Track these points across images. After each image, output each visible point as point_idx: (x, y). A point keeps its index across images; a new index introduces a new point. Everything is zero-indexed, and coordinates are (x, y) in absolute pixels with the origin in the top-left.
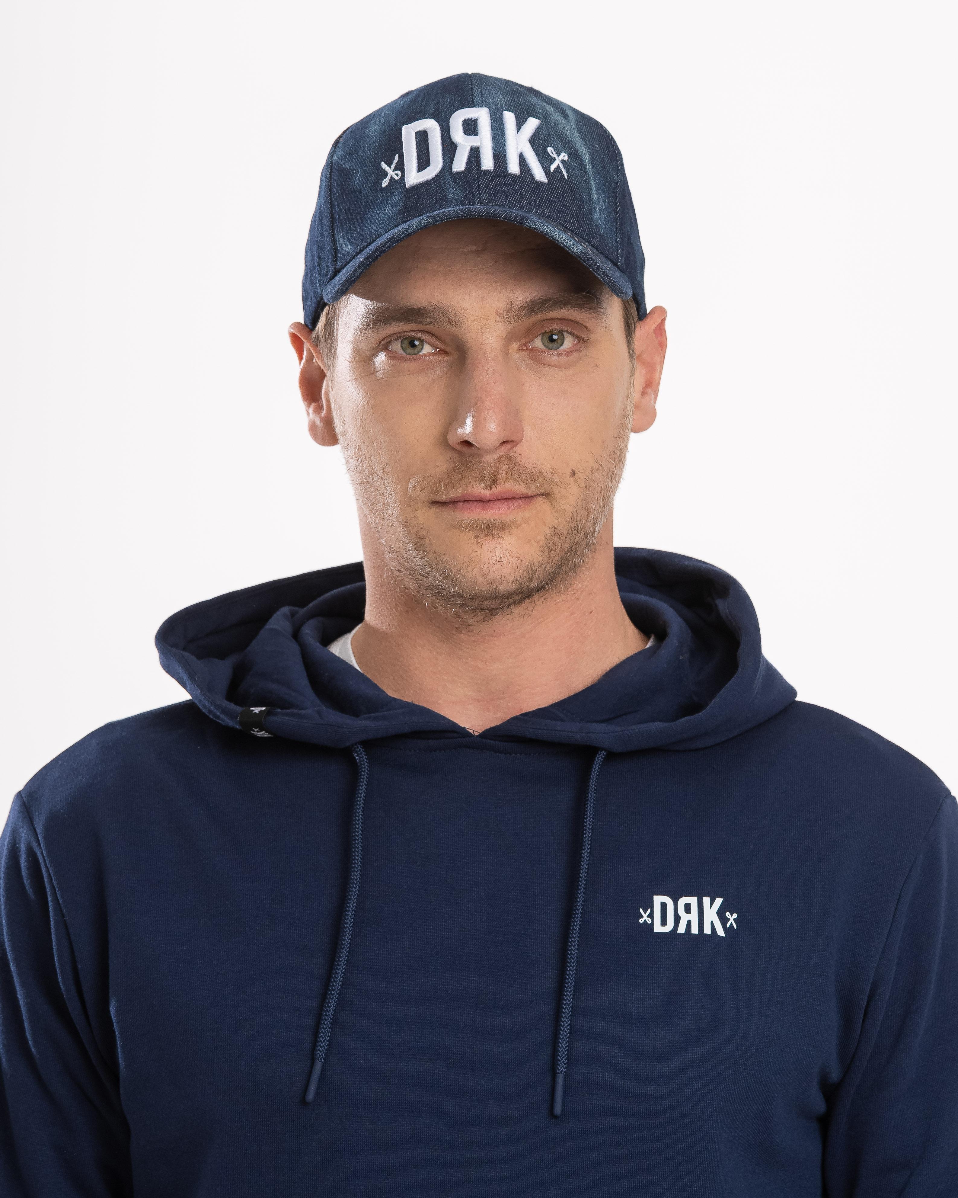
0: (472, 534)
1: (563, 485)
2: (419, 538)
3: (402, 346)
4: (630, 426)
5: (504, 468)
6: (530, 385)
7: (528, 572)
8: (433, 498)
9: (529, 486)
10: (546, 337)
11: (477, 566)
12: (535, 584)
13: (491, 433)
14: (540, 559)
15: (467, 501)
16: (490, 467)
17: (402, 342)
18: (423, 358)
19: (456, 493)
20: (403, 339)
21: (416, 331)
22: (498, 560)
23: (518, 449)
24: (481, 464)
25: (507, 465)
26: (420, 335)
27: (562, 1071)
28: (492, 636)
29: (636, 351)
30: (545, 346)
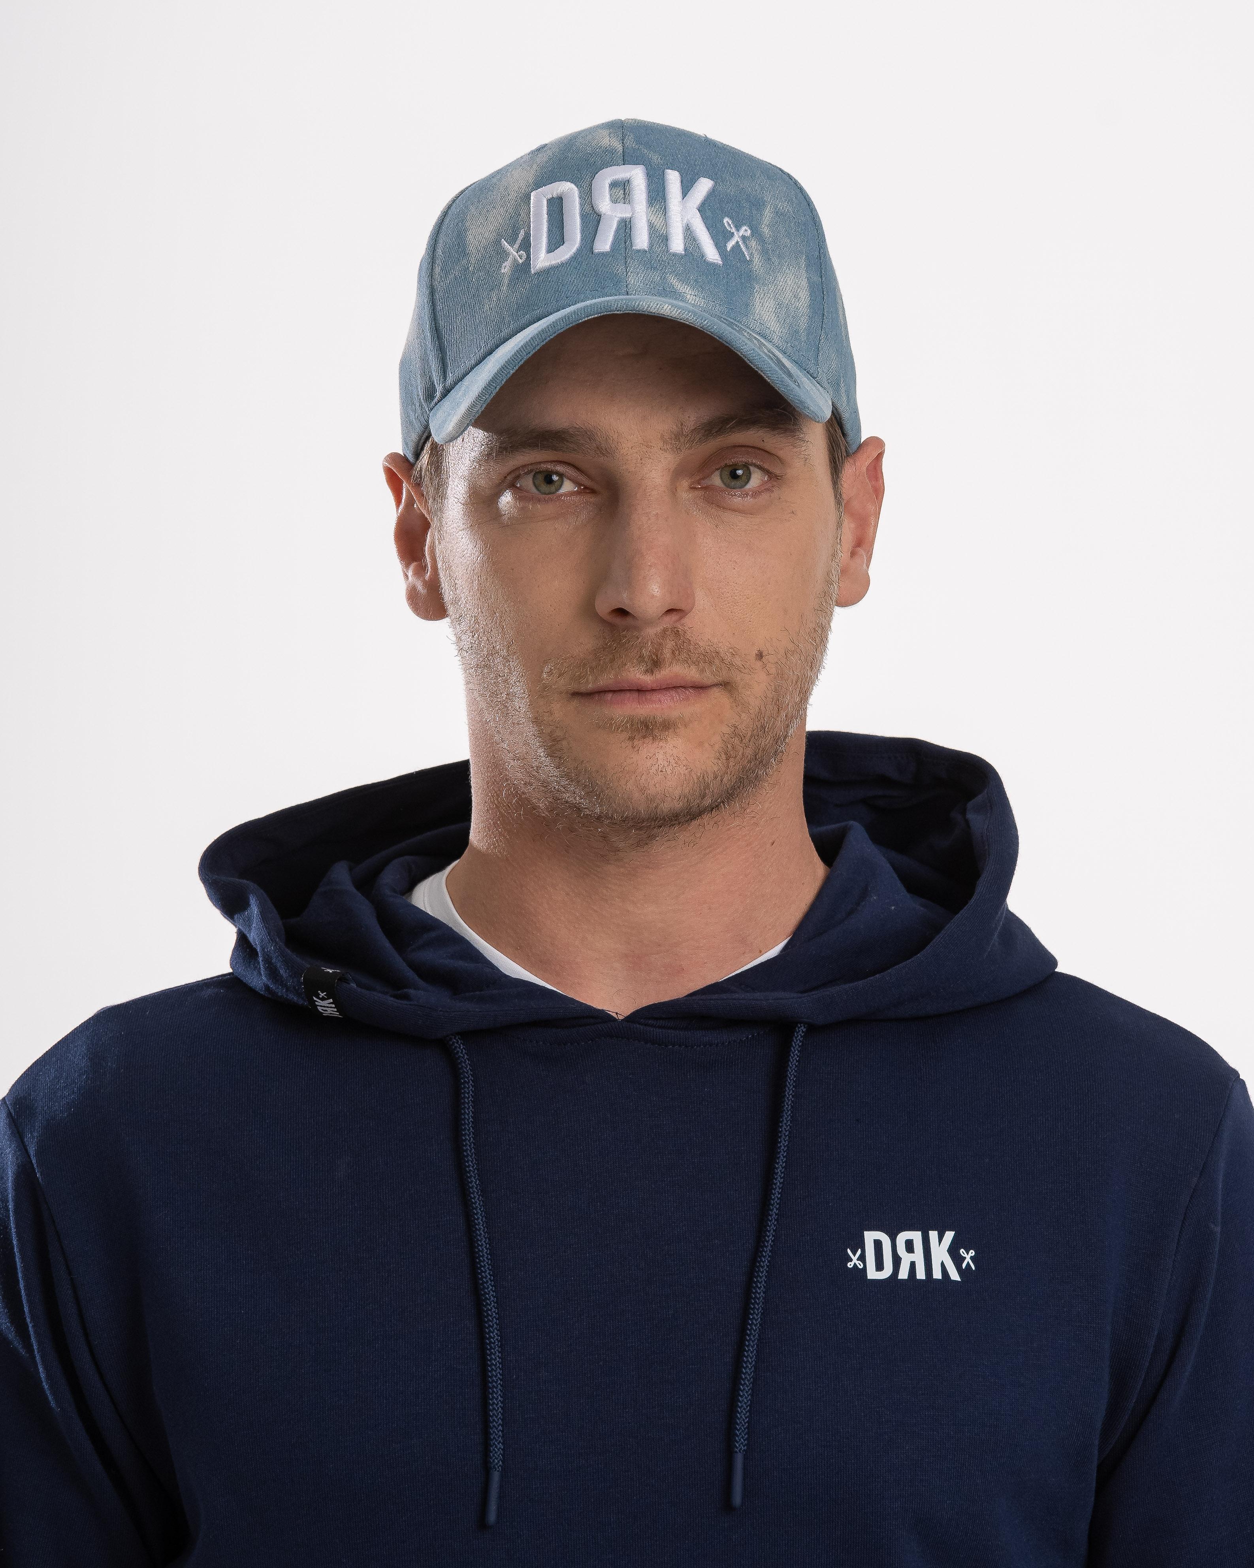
0: (625, 735)
1: (747, 671)
2: (553, 741)
3: (534, 483)
4: (834, 597)
5: (669, 644)
6: (704, 536)
7: (699, 785)
8: (574, 687)
9: (702, 671)
10: (726, 473)
11: (633, 777)
12: (708, 801)
13: (653, 596)
14: (716, 769)
15: (618, 691)
16: (652, 643)
17: (534, 476)
18: (563, 498)
19: (606, 679)
20: (536, 473)
21: (554, 461)
22: (660, 770)
23: (687, 621)
24: (640, 639)
25: (673, 642)
26: (560, 468)
27: (741, 1449)
28: (647, 867)
29: (844, 496)
30: (725, 484)
